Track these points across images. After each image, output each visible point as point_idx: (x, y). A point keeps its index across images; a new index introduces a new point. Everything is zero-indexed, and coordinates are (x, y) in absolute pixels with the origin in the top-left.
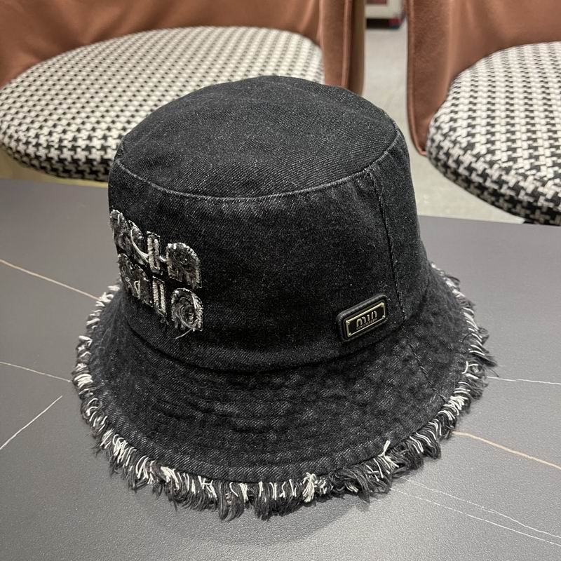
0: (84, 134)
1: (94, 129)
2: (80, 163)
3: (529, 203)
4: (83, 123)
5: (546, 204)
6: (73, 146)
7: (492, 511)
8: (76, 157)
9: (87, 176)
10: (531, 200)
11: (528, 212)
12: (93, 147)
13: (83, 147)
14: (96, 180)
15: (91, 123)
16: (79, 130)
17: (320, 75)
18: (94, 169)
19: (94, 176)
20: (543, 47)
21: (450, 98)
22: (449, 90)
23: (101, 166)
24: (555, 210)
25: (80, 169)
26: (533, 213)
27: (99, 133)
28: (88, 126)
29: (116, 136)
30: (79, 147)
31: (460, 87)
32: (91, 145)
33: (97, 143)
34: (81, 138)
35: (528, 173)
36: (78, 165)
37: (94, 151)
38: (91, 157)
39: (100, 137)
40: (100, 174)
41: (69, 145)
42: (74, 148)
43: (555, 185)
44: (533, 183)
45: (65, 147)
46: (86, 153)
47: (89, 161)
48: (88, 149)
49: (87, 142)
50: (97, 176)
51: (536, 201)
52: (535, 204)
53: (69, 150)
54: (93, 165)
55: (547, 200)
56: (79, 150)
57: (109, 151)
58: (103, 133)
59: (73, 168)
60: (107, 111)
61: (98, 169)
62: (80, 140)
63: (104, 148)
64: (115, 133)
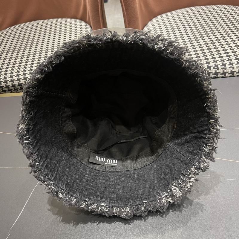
0: (8, 75)
1: (12, 73)
2: (10, 87)
4: (6, 71)
6: (5, 81)
8: (7, 85)
9: (13, 91)
12: (14, 80)
13: (10, 80)
14: (17, 92)
15: (9, 70)
16: (6, 74)
23: (19, 86)
25: (10, 89)
27: (15, 74)
28: (9, 72)
32: (13, 79)
33: (15, 78)
37: (15, 81)
38: (14, 84)
40: (18, 90)
41: (4, 81)
42: (6, 82)
45: (2, 82)
46: (12, 83)
47: (13, 86)
48: (12, 81)
53: (4, 83)
56: (8, 82)
57: (21, 80)
58: (16, 74)
59: (7, 89)
60: (14, 64)
61: (18, 88)
62: (7, 78)
63: (19, 80)
64: (21, 73)
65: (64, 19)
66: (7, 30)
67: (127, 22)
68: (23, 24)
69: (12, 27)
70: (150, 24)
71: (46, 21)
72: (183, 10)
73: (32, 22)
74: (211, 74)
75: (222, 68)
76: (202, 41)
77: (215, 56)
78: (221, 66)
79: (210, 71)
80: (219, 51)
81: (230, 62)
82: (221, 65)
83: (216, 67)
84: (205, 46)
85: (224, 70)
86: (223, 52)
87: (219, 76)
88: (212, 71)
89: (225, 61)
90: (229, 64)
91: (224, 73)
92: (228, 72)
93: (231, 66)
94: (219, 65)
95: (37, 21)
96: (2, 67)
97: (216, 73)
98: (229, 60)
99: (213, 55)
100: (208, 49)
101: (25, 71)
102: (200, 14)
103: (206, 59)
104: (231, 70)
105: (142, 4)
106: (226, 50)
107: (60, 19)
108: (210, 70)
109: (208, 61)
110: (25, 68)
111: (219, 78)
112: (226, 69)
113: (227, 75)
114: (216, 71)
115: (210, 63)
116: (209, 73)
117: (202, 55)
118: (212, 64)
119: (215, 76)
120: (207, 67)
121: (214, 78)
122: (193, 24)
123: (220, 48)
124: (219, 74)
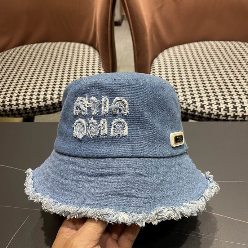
0: (7, 99)
1: (11, 97)
2: (7, 111)
3: (185, 112)
4: (6, 94)
5: (191, 113)
6: (3, 105)
8: (5, 109)
9: (10, 116)
10: (186, 111)
11: (185, 115)
12: (13, 104)
13: (8, 105)
15: (9, 93)
16: (4, 98)
17: (100, 64)
18: (14, 113)
19: (14, 116)
21: (151, 72)
22: (151, 69)
23: (17, 112)
24: (194, 114)
25: (7, 113)
26: (187, 115)
27: (14, 98)
28: (8, 95)
29: (22, 99)
30: (6, 105)
31: (154, 67)
32: (11, 103)
33: (14, 103)
34: (6, 101)
35: (184, 102)
36: (6, 112)
37: (13, 106)
38: (12, 108)
39: (15, 100)
41: (1, 104)
43: (193, 106)
44: (186, 106)
46: (10, 107)
47: (11, 110)
48: (10, 105)
49: (10, 103)
50: (15, 115)
51: (187, 111)
52: (187, 113)
54: (13, 112)
55: (191, 111)
56: (6, 106)
57: (20, 105)
58: (16, 98)
59: (4, 113)
60: (15, 87)
61: (15, 113)
62: (6, 102)
63: (17, 104)
64: (21, 98)
65: (73, 44)
66: (13, 50)
67: (136, 53)
68: (30, 46)
69: (19, 48)
70: (160, 56)
71: (54, 44)
72: (196, 44)
73: (40, 44)
74: (221, 116)
75: (233, 111)
76: (214, 79)
77: (227, 97)
78: (232, 108)
79: (220, 113)
80: (230, 92)
81: (242, 106)
83: (227, 109)
84: (216, 85)
85: (234, 113)
86: (235, 93)
87: (229, 119)
88: (222, 113)
89: (236, 103)
90: (240, 107)
91: (235, 116)
92: (239, 116)
93: (243, 109)
94: (230, 107)
95: (45, 44)
96: (2, 89)
97: (226, 116)
98: (241, 102)
99: (224, 95)
100: (219, 89)
101: (25, 95)
102: (214, 50)
103: (216, 99)
104: (243, 114)
105: (154, 36)
106: (238, 92)
107: (68, 43)
108: (220, 111)
109: (218, 102)
110: (26, 92)
111: (229, 121)
112: (237, 112)
113: (238, 119)
114: (226, 114)
115: (221, 104)
116: (218, 115)
117: (213, 94)
118: (223, 106)
119: (224, 118)
120: (216, 108)
121: (224, 120)
122: (205, 60)
123: (232, 89)
124: (230, 117)
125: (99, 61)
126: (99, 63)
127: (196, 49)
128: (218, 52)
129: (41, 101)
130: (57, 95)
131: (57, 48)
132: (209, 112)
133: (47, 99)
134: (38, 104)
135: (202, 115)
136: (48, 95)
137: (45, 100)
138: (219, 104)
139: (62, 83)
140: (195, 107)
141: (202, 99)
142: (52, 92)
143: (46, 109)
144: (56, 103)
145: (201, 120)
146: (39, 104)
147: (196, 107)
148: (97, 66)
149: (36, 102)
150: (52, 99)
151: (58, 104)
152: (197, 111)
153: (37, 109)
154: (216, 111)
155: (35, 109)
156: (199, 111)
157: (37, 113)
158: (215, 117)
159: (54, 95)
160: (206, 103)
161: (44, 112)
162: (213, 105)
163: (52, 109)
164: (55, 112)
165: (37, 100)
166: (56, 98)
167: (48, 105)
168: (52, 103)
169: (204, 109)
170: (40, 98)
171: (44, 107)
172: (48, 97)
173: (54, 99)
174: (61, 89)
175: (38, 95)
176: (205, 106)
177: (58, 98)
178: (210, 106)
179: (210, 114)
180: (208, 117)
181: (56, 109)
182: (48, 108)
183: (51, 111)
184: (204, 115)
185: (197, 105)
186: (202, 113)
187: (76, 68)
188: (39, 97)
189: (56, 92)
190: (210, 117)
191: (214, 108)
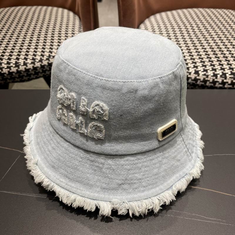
7: (194, 214)
17: (81, 28)
20: (169, 13)
68: (2, 9)
74: (217, 84)
75: (230, 78)
76: (207, 44)
78: (230, 75)
79: (216, 80)
80: (227, 57)
82: (230, 73)
83: (224, 75)
84: (210, 50)
85: (232, 79)
86: (232, 59)
87: (226, 86)
88: (218, 80)
91: (233, 84)
94: (227, 73)
97: (223, 83)
99: (220, 61)
100: (214, 54)
103: (211, 65)
108: (216, 78)
109: (214, 68)
111: (225, 88)
114: (223, 80)
115: (217, 70)
116: (214, 82)
117: (207, 60)
118: (219, 72)
119: (221, 86)
120: (212, 75)
121: (220, 88)
122: (196, 26)
123: (228, 54)
124: (227, 84)
125: (79, 25)
126: (79, 27)
127: (185, 15)
128: (208, 18)
129: (12, 66)
130: (30, 60)
131: (32, 11)
132: (204, 79)
133: (20, 64)
134: (8, 70)
135: (196, 82)
136: (20, 59)
137: (17, 65)
138: (215, 70)
139: (37, 47)
140: (188, 74)
141: (196, 65)
142: (26, 56)
143: (19, 75)
144: (30, 69)
145: (194, 88)
146: (10, 69)
147: (190, 73)
148: (77, 30)
149: (6, 67)
150: (25, 64)
151: (32, 70)
152: (191, 78)
153: (7, 75)
154: (212, 77)
155: (5, 75)
156: (193, 77)
157: (8, 81)
158: (210, 84)
159: (28, 60)
160: (200, 69)
161: (16, 79)
162: (208, 71)
163: (26, 76)
164: (29, 80)
165: (8, 65)
166: (30, 63)
167: (21, 71)
168: (25, 68)
169: (199, 75)
170: (12, 63)
171: (16, 73)
172: (21, 61)
173: (28, 64)
174: (36, 54)
175: (9, 59)
176: (200, 72)
177: (32, 63)
178: (205, 73)
179: (205, 81)
180: (202, 85)
181: (30, 77)
182: (21, 75)
183: (25, 78)
184: (199, 82)
185: (190, 71)
186: (196, 80)
187: (54, 32)
188: (10, 61)
189: (30, 57)
190: (205, 85)
191: (210, 75)
